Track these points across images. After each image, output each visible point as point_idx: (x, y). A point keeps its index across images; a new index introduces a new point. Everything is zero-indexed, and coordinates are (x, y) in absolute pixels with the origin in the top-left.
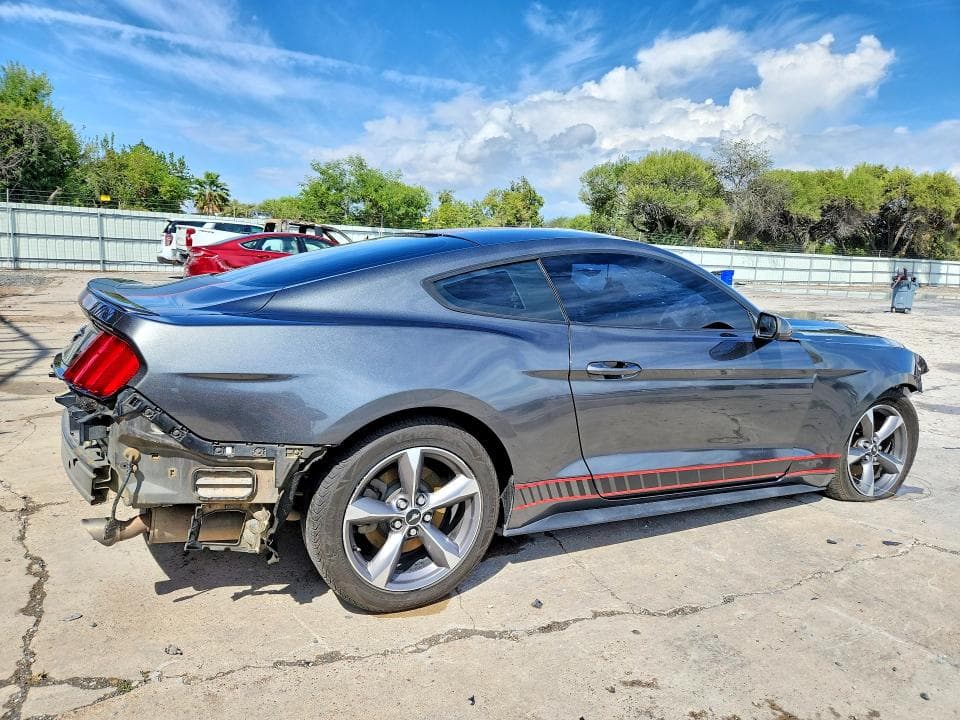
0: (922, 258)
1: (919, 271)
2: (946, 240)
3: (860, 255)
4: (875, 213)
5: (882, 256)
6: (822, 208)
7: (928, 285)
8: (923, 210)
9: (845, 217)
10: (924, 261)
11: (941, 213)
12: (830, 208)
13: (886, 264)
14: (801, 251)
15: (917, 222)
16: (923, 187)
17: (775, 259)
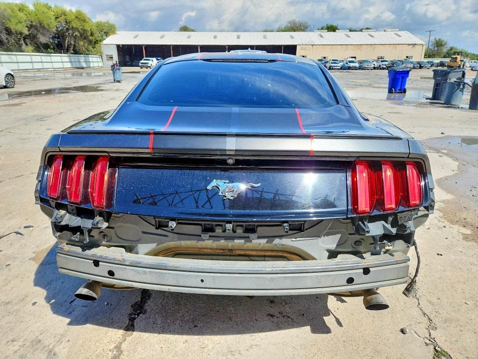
0: (81, 54)
1: (82, 61)
2: (88, 45)
3: (52, 53)
4: (54, 30)
5: (64, 53)
6: (27, 27)
7: (87, 67)
8: (77, 29)
9: (41, 31)
10: (82, 55)
11: (85, 31)
12: (32, 26)
13: (66, 57)
14: (22, 51)
15: (76, 35)
16: (73, 17)
17: (11, 56)
